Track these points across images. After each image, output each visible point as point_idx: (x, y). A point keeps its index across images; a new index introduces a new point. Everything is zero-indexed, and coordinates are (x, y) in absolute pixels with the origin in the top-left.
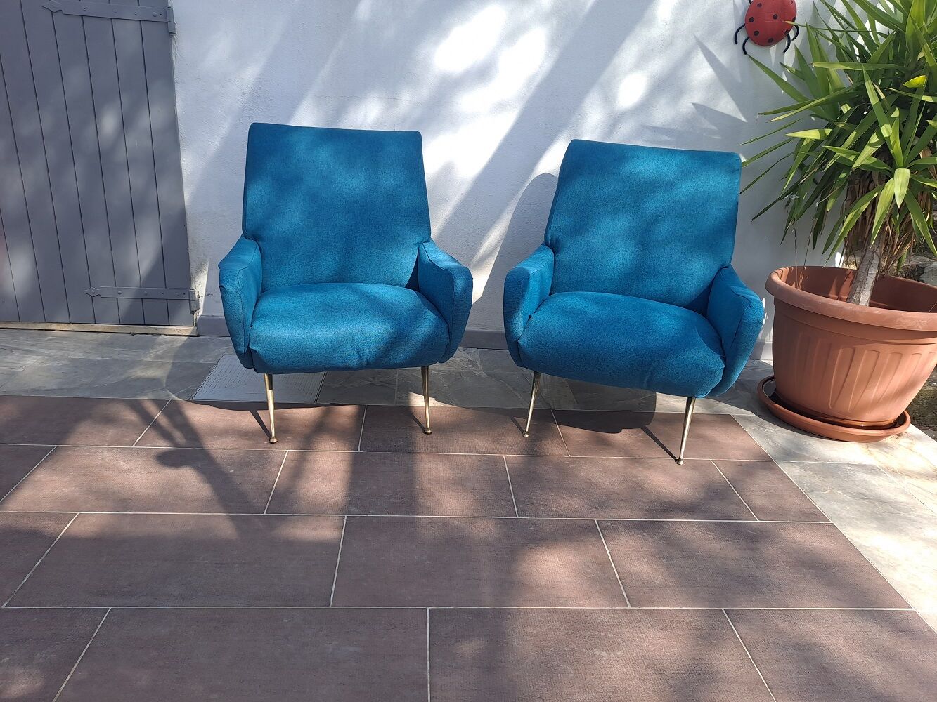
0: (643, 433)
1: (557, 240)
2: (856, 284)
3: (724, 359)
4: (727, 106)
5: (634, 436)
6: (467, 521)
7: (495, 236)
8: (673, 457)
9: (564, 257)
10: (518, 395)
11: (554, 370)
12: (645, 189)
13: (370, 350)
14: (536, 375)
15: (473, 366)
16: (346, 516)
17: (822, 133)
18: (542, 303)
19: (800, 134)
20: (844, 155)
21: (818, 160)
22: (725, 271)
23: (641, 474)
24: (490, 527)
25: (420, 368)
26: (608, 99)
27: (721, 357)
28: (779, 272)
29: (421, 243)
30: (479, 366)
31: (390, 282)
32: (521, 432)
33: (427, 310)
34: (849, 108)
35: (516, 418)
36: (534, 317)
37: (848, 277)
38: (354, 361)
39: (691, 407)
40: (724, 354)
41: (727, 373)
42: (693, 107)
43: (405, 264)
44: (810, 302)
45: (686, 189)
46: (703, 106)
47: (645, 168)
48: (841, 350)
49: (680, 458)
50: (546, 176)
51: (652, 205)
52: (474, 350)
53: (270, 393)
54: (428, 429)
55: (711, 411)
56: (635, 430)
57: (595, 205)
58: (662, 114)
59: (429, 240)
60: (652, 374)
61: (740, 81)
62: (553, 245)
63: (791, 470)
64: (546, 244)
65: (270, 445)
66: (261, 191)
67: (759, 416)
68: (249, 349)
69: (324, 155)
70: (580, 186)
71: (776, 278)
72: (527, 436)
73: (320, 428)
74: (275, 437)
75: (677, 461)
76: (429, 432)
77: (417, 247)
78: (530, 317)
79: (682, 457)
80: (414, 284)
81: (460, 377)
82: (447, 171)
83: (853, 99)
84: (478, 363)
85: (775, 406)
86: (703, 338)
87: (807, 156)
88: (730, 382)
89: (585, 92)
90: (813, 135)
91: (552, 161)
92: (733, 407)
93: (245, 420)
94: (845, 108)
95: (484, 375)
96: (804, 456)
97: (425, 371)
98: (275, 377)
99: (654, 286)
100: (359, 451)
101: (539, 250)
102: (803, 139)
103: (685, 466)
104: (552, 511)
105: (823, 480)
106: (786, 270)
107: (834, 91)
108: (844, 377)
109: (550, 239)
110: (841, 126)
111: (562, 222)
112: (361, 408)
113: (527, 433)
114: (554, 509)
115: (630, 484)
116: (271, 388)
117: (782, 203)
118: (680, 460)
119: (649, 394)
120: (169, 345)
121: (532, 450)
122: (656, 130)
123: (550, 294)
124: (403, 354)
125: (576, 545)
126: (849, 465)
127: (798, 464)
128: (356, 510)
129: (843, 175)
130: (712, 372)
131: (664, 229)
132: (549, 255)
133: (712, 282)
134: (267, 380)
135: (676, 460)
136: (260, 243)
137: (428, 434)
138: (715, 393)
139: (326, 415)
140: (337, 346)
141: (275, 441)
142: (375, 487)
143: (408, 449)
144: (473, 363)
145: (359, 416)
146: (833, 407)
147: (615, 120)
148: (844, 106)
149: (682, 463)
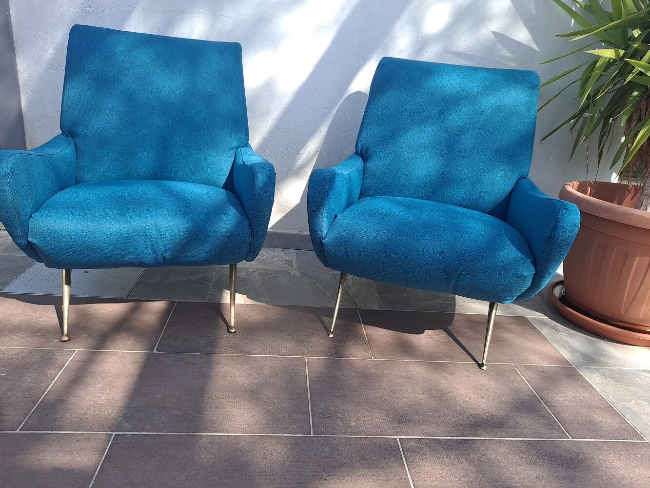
0: (444, 334)
1: (367, 150)
2: (643, 197)
3: (535, 264)
4: (522, 35)
5: (437, 338)
6: (254, 441)
7: (312, 147)
8: (476, 361)
9: (373, 165)
10: (327, 293)
11: (359, 271)
12: (451, 102)
13: (164, 247)
14: (343, 276)
15: (288, 265)
16: (114, 433)
17: (617, 54)
18: (349, 204)
19: (597, 52)
20: (643, 70)
21: (612, 79)
22: (524, 181)
23: (444, 382)
24: (279, 448)
25: (228, 266)
26: (416, 23)
27: (532, 262)
28: (571, 184)
29: (238, 147)
30: (294, 265)
31: (206, 182)
32: (326, 332)
33: (230, 207)
34: (640, 32)
35: (322, 317)
36: (339, 216)
37: (629, 192)
38: (149, 258)
39: (494, 311)
40: (534, 258)
41: (537, 279)
42: (492, 35)
43: (222, 167)
44: (608, 210)
45: (490, 102)
46: (501, 34)
47: (450, 83)
48: (637, 258)
49: (483, 364)
50: (358, 93)
51: (457, 118)
52: (291, 251)
53: (66, 288)
54: (232, 328)
55: (507, 313)
56: (437, 331)
57: (403, 116)
58: (464, 42)
59: (246, 145)
60: (459, 278)
61: (535, 14)
62: (363, 154)
63: (593, 378)
64: (357, 153)
65: (60, 344)
66: (79, 87)
67: (551, 318)
68: (28, 241)
69: (143, 57)
70: (388, 99)
71: (570, 189)
72: (331, 336)
73: (121, 326)
74: (68, 335)
75: (481, 366)
76: (233, 331)
77: (234, 151)
78: (336, 216)
79: (485, 363)
80: (229, 185)
81: (275, 275)
82: (269, 86)
83: (644, 23)
84: (294, 262)
85: (567, 310)
86: (512, 241)
87: (601, 75)
88: (538, 288)
89: (394, 17)
90: (609, 53)
91: (363, 82)
92: (526, 309)
93: (46, 315)
94: (636, 33)
95: (298, 274)
96: (602, 362)
97: (233, 268)
98: (74, 273)
99: (458, 193)
100: (155, 351)
101: (350, 158)
102: (599, 57)
103: (487, 372)
104: (351, 427)
105: (625, 389)
106: (576, 183)
107: (627, 15)
108: (638, 285)
109: (360, 148)
110: (636, 45)
111: (373, 132)
112: (171, 304)
113: (332, 333)
114: (353, 424)
115: (434, 392)
116: (68, 283)
117: (567, 126)
118: (482, 365)
119: (450, 295)
120: (4, 239)
121: (336, 351)
122: (459, 54)
123: (359, 198)
124: (202, 251)
125: (375, 472)
126: (645, 371)
127: (598, 370)
128: (129, 426)
129: (635, 93)
130: (523, 278)
131: (467, 141)
132: (359, 162)
133: (512, 191)
134: (64, 274)
135: (479, 365)
136: (76, 140)
137: (232, 332)
138: (521, 299)
139: (133, 311)
140: (127, 240)
141: (66, 339)
142: (159, 396)
143: (209, 348)
144: (289, 263)
145: (166, 313)
146: (625, 312)
147: (422, 43)
148: (635, 31)
149: (485, 368)
